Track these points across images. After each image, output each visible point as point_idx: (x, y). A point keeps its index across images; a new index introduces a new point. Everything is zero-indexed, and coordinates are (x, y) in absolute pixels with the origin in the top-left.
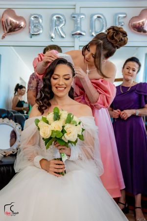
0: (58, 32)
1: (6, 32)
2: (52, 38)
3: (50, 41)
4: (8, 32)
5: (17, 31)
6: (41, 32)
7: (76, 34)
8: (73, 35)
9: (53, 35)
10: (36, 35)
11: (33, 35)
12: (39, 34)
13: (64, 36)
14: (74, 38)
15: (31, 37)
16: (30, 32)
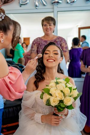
0: (41, 2)
1: (2, 3)
2: (36, 6)
3: (35, 8)
4: (3, 4)
5: (10, 2)
6: (28, 1)
7: (55, 2)
8: (52, 3)
9: (37, 4)
10: (24, 4)
11: (22, 5)
12: (26, 4)
13: (46, 4)
14: (53, 5)
15: (21, 6)
16: (19, 2)
